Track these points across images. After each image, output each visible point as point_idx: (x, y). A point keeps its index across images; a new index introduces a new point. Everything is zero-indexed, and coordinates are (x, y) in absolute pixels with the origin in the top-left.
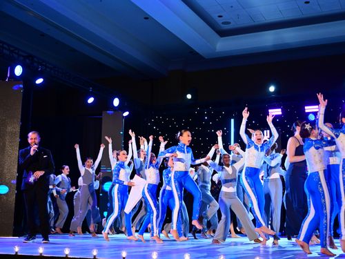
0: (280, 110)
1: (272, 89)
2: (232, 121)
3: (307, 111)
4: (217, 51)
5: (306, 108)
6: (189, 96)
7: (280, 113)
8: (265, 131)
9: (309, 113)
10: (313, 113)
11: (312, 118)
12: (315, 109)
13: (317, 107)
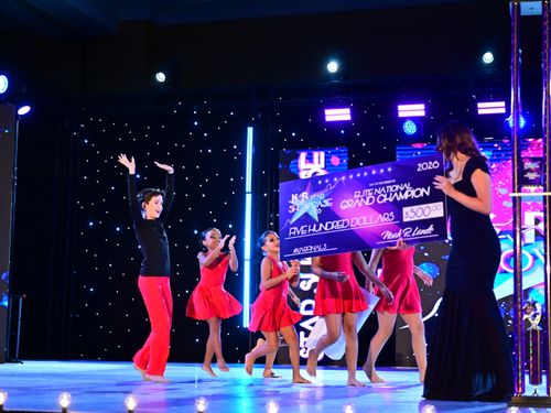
0: (348, 111)
1: (333, 67)
2: (250, 131)
3: (401, 115)
5: (400, 107)
6: (161, 77)
7: (348, 118)
8: (316, 154)
9: (405, 119)
10: (413, 119)
11: (410, 128)
12: (418, 110)
13: (422, 106)
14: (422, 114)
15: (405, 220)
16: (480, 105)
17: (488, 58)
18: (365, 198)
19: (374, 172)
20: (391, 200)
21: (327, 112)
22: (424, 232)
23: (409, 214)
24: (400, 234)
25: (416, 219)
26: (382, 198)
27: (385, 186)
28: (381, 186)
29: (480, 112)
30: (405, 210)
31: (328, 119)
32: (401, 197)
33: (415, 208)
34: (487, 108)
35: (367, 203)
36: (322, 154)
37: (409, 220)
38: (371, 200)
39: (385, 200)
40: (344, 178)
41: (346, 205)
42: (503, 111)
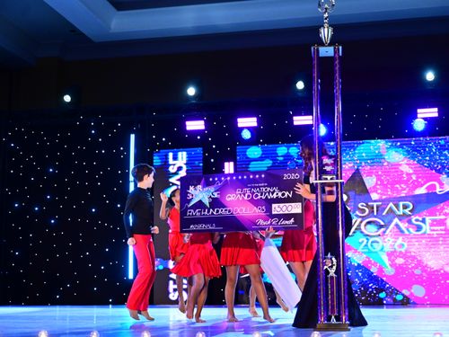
0: (202, 122)
1: (191, 91)
2: (133, 137)
3: (240, 125)
4: (111, 31)
5: (239, 120)
6: (67, 98)
7: (202, 127)
8: (180, 154)
9: (242, 128)
10: (249, 128)
11: (246, 135)
12: (252, 122)
13: (255, 119)
14: (255, 124)
15: (273, 213)
16: (295, 118)
17: (300, 85)
18: (244, 195)
19: (251, 177)
20: (263, 197)
21: (188, 123)
22: (287, 222)
23: (277, 209)
24: (269, 222)
25: (281, 212)
26: (257, 196)
27: (259, 187)
28: (256, 187)
29: (295, 123)
30: (274, 205)
31: (188, 128)
32: (271, 196)
33: (281, 205)
34: (299, 120)
35: (246, 198)
36: (185, 153)
37: (276, 213)
38: (249, 196)
39: (259, 197)
40: (229, 178)
41: (231, 198)
42: (310, 122)
